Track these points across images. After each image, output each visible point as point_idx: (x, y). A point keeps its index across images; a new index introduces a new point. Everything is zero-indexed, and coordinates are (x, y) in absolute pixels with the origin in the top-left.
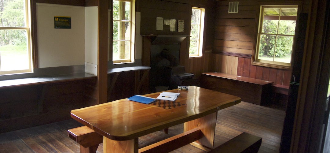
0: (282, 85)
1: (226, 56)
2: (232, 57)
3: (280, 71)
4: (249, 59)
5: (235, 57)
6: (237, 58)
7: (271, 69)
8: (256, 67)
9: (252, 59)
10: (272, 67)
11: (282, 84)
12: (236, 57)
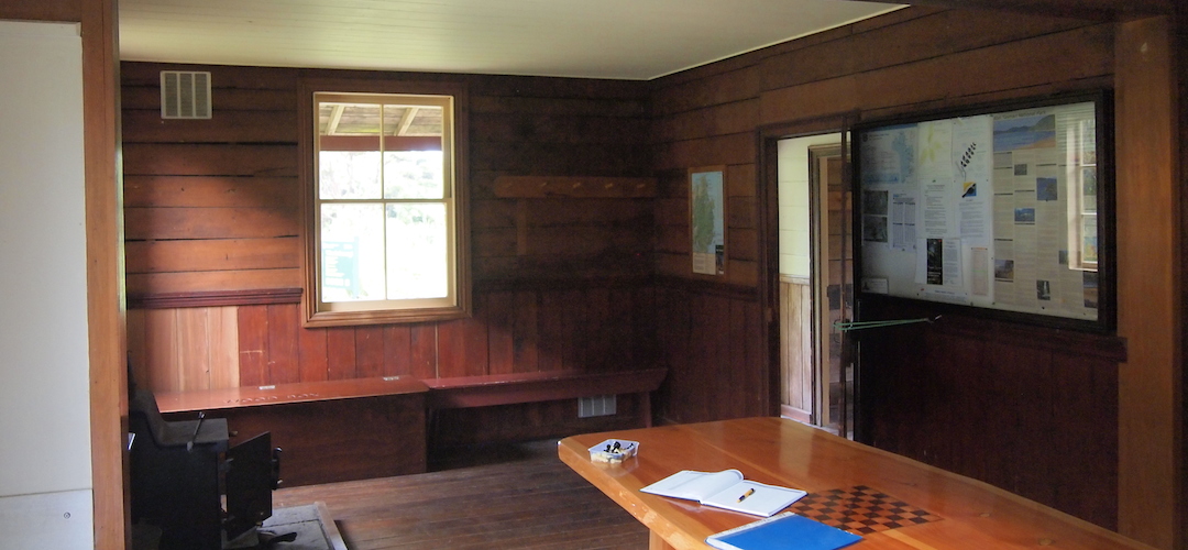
0: (438, 379)
1: (173, 311)
2: (205, 310)
3: (421, 329)
4: (290, 306)
5: (219, 309)
6: (231, 313)
7: (387, 329)
8: (324, 333)
9: (303, 305)
10: (390, 320)
11: (435, 377)
12: (225, 309)
